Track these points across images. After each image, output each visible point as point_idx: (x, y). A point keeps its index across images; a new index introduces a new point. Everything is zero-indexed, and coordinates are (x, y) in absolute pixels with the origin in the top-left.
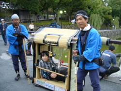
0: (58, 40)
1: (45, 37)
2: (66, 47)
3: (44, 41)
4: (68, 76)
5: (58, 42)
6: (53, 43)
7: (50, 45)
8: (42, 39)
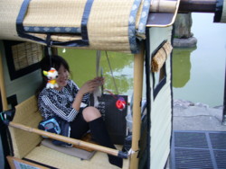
0: (85, 19)
1: (25, 10)
2: (128, 46)
3: (20, 27)
4: (132, 151)
5: (84, 28)
6: (63, 33)
7: (48, 41)
8: (14, 21)
